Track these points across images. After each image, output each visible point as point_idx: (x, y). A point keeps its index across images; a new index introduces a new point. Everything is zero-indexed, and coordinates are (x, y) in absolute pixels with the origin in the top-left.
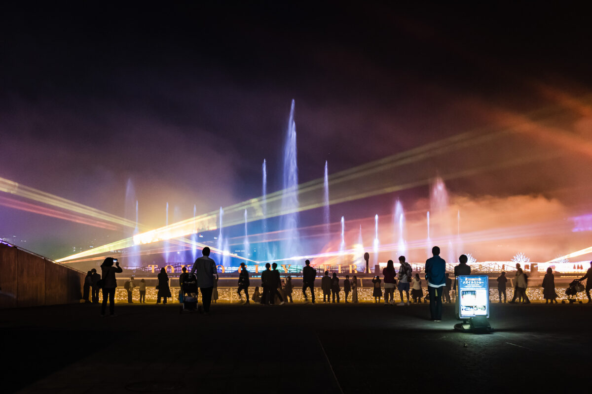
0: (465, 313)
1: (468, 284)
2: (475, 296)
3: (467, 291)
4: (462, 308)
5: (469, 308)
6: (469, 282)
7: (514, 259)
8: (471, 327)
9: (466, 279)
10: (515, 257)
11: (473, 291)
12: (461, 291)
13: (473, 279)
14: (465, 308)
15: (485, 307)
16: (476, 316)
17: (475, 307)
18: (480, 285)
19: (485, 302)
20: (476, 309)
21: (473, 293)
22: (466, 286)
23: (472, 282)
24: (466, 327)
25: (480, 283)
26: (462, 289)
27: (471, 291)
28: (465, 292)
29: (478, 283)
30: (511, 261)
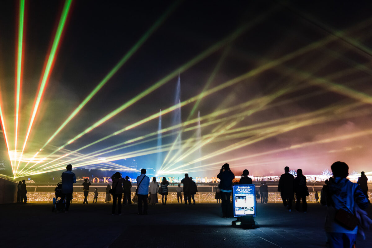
0: (238, 213)
1: (240, 191)
2: (246, 200)
3: (240, 197)
4: (236, 209)
5: (241, 209)
6: (241, 190)
7: (323, 173)
8: (241, 224)
9: (239, 187)
10: (323, 172)
11: (244, 196)
12: (235, 196)
13: (244, 187)
14: (238, 209)
15: (253, 208)
16: (246, 215)
17: (246, 208)
18: (249, 191)
19: (252, 205)
20: (246, 209)
21: (244, 197)
22: (239, 193)
23: (243, 190)
24: (238, 224)
25: (249, 190)
26: (236, 195)
27: (243, 196)
28: (238, 197)
29: (248, 191)
30: (321, 174)
